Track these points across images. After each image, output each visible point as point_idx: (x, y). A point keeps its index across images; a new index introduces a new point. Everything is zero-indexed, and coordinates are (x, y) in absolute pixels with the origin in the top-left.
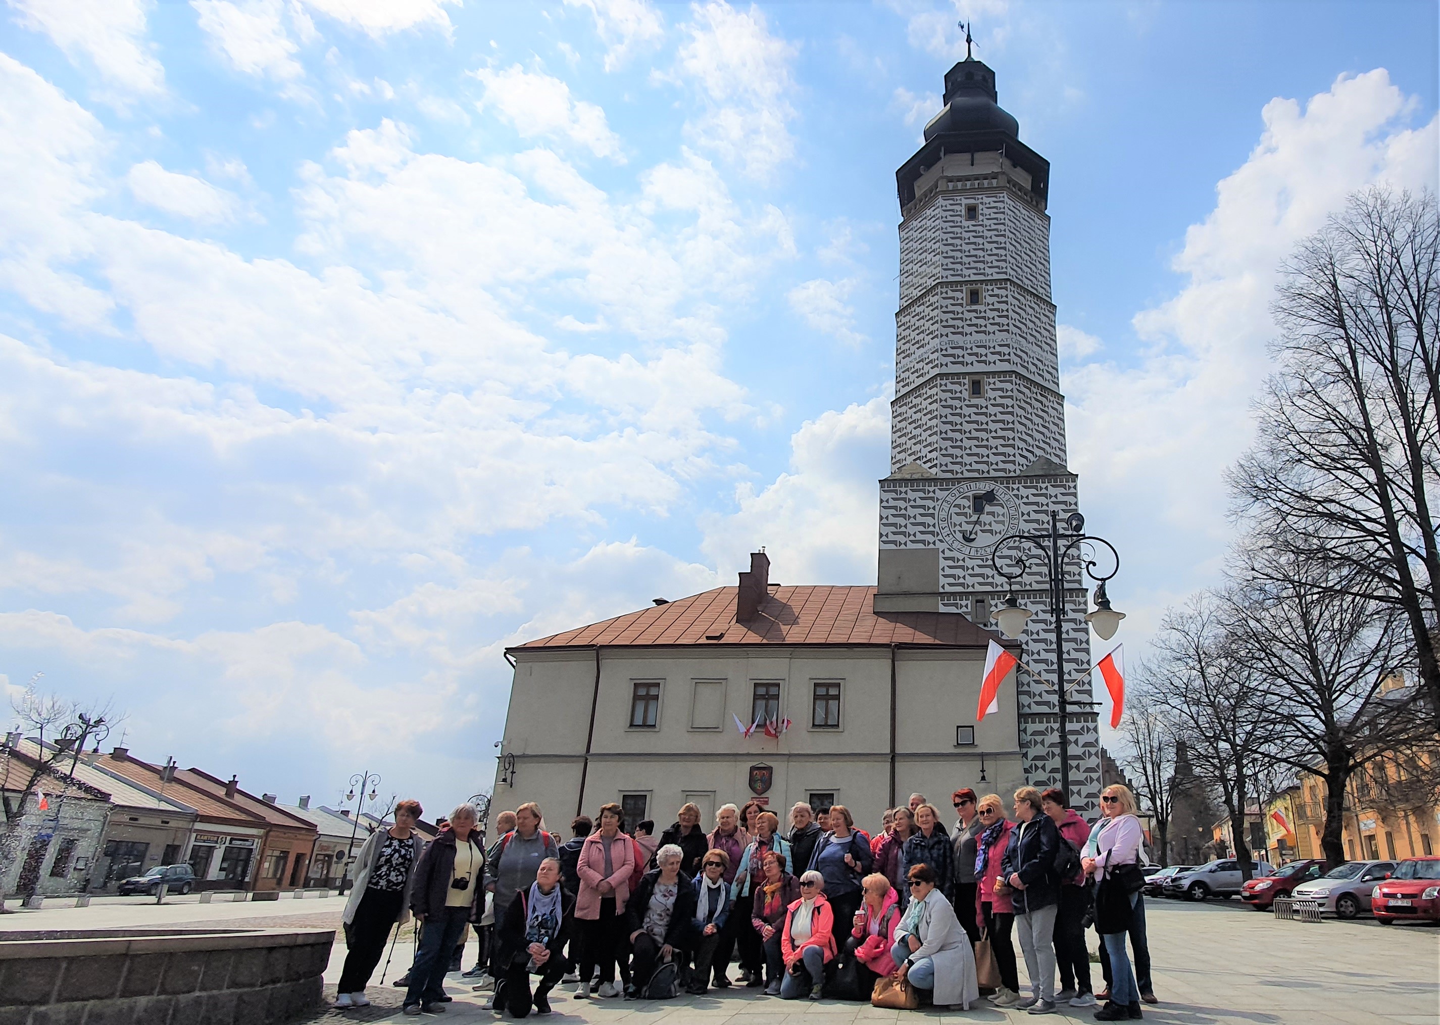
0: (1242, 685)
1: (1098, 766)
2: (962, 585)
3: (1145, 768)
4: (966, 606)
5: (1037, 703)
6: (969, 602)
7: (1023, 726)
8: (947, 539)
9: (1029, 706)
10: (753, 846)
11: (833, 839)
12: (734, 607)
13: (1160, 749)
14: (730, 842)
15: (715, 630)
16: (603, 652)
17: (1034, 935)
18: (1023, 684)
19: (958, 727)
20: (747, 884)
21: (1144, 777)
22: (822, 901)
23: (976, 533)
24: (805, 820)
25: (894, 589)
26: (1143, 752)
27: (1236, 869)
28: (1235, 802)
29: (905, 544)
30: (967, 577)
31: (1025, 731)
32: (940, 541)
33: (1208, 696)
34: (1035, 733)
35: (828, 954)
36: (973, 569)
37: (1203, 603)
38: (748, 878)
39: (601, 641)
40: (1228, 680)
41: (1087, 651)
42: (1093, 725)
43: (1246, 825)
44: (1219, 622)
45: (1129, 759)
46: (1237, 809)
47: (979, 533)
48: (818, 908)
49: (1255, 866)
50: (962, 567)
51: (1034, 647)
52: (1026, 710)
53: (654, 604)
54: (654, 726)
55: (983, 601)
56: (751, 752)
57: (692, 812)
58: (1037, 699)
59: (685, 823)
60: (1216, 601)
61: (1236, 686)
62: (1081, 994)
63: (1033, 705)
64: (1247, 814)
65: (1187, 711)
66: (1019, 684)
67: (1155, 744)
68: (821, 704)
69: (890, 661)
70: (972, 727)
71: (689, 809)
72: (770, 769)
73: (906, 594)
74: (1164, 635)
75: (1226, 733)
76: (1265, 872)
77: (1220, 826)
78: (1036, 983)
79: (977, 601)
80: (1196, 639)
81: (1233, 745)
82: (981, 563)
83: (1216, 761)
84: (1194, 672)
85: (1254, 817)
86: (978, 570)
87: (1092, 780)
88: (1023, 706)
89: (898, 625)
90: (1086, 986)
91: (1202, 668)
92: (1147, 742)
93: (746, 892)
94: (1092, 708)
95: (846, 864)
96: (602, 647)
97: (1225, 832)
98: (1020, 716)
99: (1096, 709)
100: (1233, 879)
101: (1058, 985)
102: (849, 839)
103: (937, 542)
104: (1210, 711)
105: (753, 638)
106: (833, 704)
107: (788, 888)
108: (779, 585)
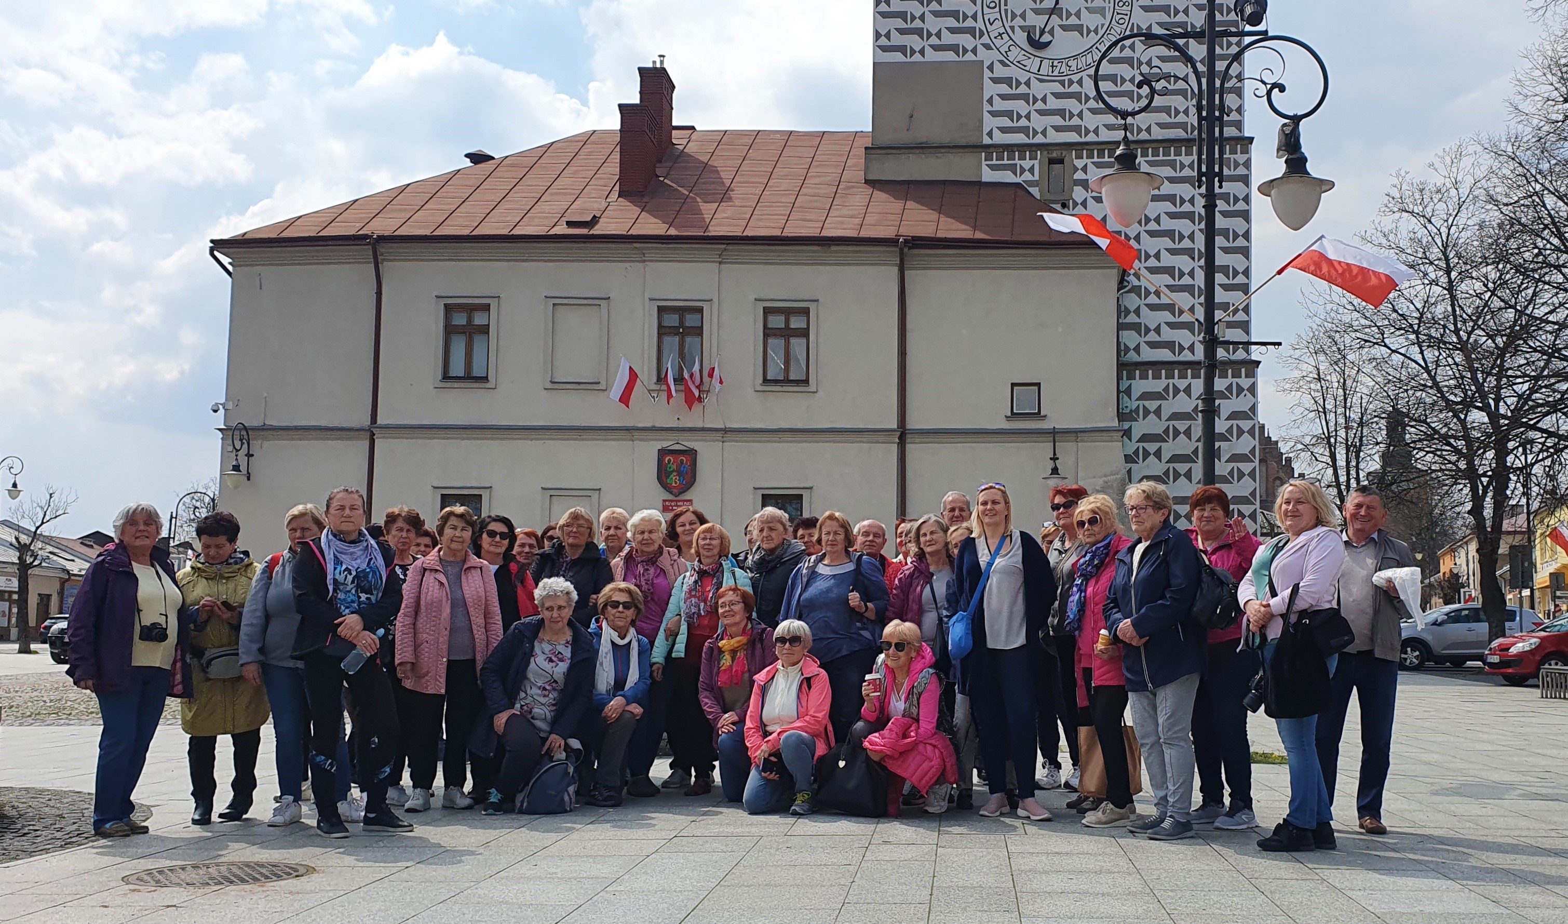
0: (1521, 313)
1: (1253, 451)
2: (1025, 130)
3: (1333, 456)
4: (1031, 170)
5: (1153, 345)
6: (1036, 163)
7: (1125, 384)
8: (998, 42)
9: (1137, 349)
10: (689, 578)
11: (822, 569)
12: (613, 168)
13: (1361, 424)
14: (652, 571)
15: (582, 211)
16: (382, 249)
17: (1160, 721)
18: (1127, 312)
19: (1013, 385)
20: (682, 638)
21: (1330, 471)
22: (814, 668)
23: (1052, 32)
24: (776, 538)
25: (904, 138)
26: (1332, 429)
27: (1478, 620)
28: (1488, 512)
29: (922, 52)
30: (1034, 115)
31: (1128, 392)
32: (987, 47)
33: (1457, 332)
34: (1145, 396)
35: (821, 749)
36: (1044, 100)
37: (1462, 165)
38: (684, 628)
39: (382, 226)
40: (1496, 303)
41: (1245, 252)
42: (1250, 381)
43: (1503, 549)
44: (1492, 199)
45: (1307, 440)
46: (1488, 523)
47: (1058, 30)
48: (808, 680)
49: (1511, 616)
50: (1025, 97)
51: (1149, 244)
52: (1132, 356)
53: (467, 163)
54: (485, 379)
55: (1061, 161)
56: (658, 425)
57: (581, 522)
58: (1152, 336)
59: (571, 540)
60: (1487, 161)
61: (1510, 314)
62: (1233, 811)
63: (1144, 348)
64: (1509, 533)
65: (1419, 358)
66: (1122, 311)
67: (1355, 415)
68: (776, 343)
69: (895, 270)
70: (1038, 385)
71: (576, 517)
72: (692, 454)
73: (923, 148)
74: (1388, 222)
75: (1484, 397)
76: (1527, 625)
77: (1453, 550)
78: (1161, 793)
79: (1052, 162)
80: (1444, 230)
81: (1494, 416)
82: (1058, 88)
83: (1461, 444)
84: (1437, 290)
85: (1518, 537)
86: (1053, 103)
87: (1241, 475)
88: (1127, 349)
89: (910, 204)
90: (1243, 800)
91: (1450, 281)
92: (1340, 410)
93: (680, 650)
94: (1247, 351)
95: (852, 610)
96: (382, 238)
97: (1461, 561)
98: (1123, 366)
99: (1256, 353)
100: (1472, 637)
101: (1197, 798)
102: (851, 567)
103: (980, 49)
104: (1459, 357)
105: (651, 226)
106: (797, 344)
107: (759, 646)
108: (693, 128)
